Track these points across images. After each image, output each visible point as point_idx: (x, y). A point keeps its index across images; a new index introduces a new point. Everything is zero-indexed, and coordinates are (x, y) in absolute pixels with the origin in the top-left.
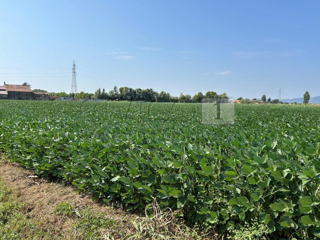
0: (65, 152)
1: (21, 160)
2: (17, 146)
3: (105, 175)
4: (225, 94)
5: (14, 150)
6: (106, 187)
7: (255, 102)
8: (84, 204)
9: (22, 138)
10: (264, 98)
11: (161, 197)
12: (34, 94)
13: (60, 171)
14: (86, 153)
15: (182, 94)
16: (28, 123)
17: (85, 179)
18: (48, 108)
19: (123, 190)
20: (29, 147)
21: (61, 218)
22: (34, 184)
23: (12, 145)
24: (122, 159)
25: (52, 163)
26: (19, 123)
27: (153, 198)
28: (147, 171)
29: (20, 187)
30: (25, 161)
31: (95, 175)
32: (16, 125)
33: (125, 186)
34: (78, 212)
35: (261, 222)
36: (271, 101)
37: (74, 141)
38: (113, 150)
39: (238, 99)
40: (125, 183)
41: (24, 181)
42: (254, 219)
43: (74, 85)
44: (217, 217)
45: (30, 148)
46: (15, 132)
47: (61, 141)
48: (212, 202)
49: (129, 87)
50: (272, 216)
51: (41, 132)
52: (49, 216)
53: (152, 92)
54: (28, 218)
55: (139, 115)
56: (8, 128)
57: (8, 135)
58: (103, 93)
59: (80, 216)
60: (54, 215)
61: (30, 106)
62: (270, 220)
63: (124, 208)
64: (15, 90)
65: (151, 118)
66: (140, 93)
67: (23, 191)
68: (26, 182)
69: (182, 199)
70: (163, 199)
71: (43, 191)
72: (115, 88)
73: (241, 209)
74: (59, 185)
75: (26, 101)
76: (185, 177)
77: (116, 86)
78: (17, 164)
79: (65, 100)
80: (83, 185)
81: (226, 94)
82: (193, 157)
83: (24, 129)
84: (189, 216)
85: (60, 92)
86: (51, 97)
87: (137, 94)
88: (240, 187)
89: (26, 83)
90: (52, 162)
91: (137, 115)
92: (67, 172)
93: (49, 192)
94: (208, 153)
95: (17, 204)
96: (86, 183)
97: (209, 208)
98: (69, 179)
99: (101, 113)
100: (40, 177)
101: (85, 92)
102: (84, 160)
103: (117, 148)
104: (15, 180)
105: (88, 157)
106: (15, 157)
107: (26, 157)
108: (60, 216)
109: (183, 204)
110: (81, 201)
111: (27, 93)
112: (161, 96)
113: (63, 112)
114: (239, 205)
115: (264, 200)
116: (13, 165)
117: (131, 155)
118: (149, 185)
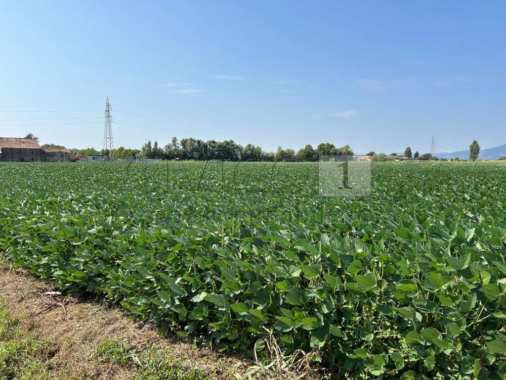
0: (108, 252)
1: (32, 264)
2: (24, 241)
3: (180, 290)
4: (347, 147)
5: (19, 248)
6: (183, 312)
7: (395, 158)
8: (144, 342)
9: (32, 228)
10: (408, 152)
11: (282, 330)
12: (44, 153)
13: (99, 284)
14: (146, 254)
15: (280, 148)
16: (39, 201)
17: (145, 298)
18: (69, 175)
19: (213, 317)
20: (45, 242)
21: (108, 368)
22: (56, 306)
23: (15, 239)
24: (208, 263)
25: (85, 270)
26: (25, 201)
27: (268, 330)
28: (255, 283)
29: (33, 311)
30: (39, 266)
31: (162, 291)
32: (21, 205)
33: (217, 309)
34: (136, 358)
35: (466, 373)
36: (420, 156)
37: (122, 233)
38: (193, 247)
39: (368, 155)
40: (217, 305)
41: (39, 301)
42: (452, 367)
43: (108, 137)
44: (384, 364)
45: (46, 245)
46: (20, 218)
47: (99, 232)
48: (372, 336)
49: (197, 138)
50: (484, 362)
51: (65, 217)
52: (86, 365)
53: (233, 145)
54: (50, 368)
55: (220, 184)
56: (8, 212)
57: (8, 223)
58: (155, 149)
59: (141, 365)
60: (94, 362)
61: (38, 173)
62: (480, 369)
63: (215, 348)
64: (14, 147)
65: (240, 189)
66: (214, 147)
67: (37, 318)
68: (42, 303)
69: (319, 332)
70: (287, 333)
71: (71, 319)
72: (174, 140)
73: (428, 350)
74: (97, 306)
75: (31, 164)
76: (324, 295)
77: (175, 138)
78: (24, 271)
79: (94, 161)
80: (141, 309)
81: (349, 147)
82: (334, 259)
83: (34, 212)
84: (331, 362)
85: (86, 149)
86: (72, 157)
87: (209, 149)
88: (422, 310)
89: (30, 135)
90: (86, 268)
91: (217, 184)
92: (112, 285)
93: (82, 320)
94: (360, 251)
95: (30, 344)
96: (146, 304)
97: (367, 347)
98: (116, 296)
99: (156, 182)
100: (65, 293)
101: (126, 148)
102: (142, 265)
103: (199, 243)
104: (22, 299)
105: (149, 259)
106: (22, 259)
107: (39, 260)
108: (106, 365)
109: (321, 341)
110: (139, 335)
111: (32, 151)
112: (246, 151)
113: (95, 182)
114: (422, 343)
115: (468, 334)
116: (18, 273)
117: (225, 257)
118: (260, 308)
